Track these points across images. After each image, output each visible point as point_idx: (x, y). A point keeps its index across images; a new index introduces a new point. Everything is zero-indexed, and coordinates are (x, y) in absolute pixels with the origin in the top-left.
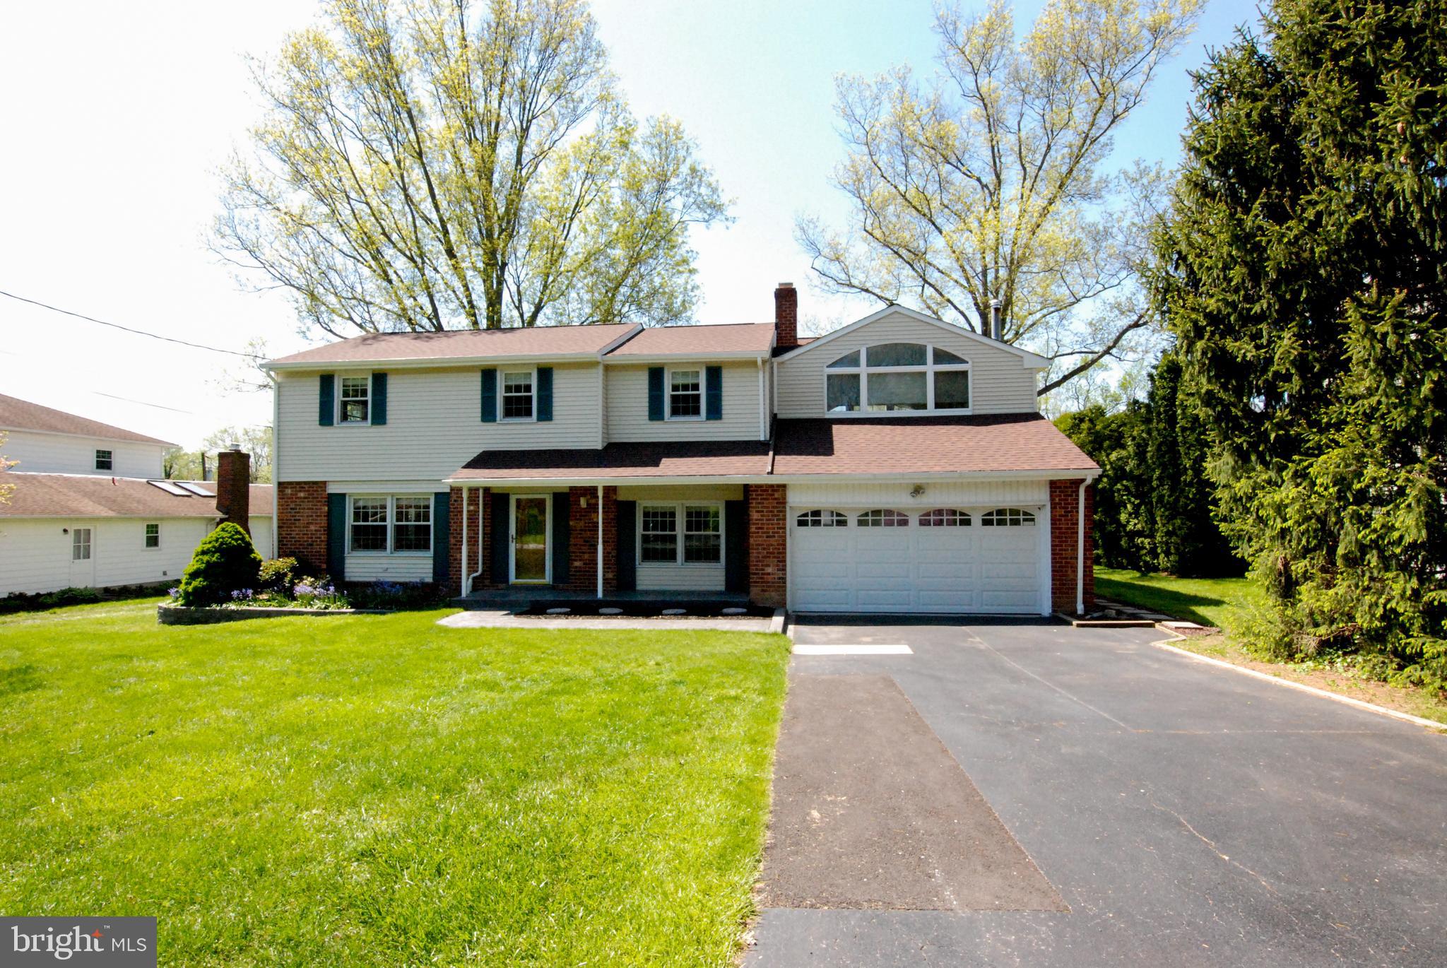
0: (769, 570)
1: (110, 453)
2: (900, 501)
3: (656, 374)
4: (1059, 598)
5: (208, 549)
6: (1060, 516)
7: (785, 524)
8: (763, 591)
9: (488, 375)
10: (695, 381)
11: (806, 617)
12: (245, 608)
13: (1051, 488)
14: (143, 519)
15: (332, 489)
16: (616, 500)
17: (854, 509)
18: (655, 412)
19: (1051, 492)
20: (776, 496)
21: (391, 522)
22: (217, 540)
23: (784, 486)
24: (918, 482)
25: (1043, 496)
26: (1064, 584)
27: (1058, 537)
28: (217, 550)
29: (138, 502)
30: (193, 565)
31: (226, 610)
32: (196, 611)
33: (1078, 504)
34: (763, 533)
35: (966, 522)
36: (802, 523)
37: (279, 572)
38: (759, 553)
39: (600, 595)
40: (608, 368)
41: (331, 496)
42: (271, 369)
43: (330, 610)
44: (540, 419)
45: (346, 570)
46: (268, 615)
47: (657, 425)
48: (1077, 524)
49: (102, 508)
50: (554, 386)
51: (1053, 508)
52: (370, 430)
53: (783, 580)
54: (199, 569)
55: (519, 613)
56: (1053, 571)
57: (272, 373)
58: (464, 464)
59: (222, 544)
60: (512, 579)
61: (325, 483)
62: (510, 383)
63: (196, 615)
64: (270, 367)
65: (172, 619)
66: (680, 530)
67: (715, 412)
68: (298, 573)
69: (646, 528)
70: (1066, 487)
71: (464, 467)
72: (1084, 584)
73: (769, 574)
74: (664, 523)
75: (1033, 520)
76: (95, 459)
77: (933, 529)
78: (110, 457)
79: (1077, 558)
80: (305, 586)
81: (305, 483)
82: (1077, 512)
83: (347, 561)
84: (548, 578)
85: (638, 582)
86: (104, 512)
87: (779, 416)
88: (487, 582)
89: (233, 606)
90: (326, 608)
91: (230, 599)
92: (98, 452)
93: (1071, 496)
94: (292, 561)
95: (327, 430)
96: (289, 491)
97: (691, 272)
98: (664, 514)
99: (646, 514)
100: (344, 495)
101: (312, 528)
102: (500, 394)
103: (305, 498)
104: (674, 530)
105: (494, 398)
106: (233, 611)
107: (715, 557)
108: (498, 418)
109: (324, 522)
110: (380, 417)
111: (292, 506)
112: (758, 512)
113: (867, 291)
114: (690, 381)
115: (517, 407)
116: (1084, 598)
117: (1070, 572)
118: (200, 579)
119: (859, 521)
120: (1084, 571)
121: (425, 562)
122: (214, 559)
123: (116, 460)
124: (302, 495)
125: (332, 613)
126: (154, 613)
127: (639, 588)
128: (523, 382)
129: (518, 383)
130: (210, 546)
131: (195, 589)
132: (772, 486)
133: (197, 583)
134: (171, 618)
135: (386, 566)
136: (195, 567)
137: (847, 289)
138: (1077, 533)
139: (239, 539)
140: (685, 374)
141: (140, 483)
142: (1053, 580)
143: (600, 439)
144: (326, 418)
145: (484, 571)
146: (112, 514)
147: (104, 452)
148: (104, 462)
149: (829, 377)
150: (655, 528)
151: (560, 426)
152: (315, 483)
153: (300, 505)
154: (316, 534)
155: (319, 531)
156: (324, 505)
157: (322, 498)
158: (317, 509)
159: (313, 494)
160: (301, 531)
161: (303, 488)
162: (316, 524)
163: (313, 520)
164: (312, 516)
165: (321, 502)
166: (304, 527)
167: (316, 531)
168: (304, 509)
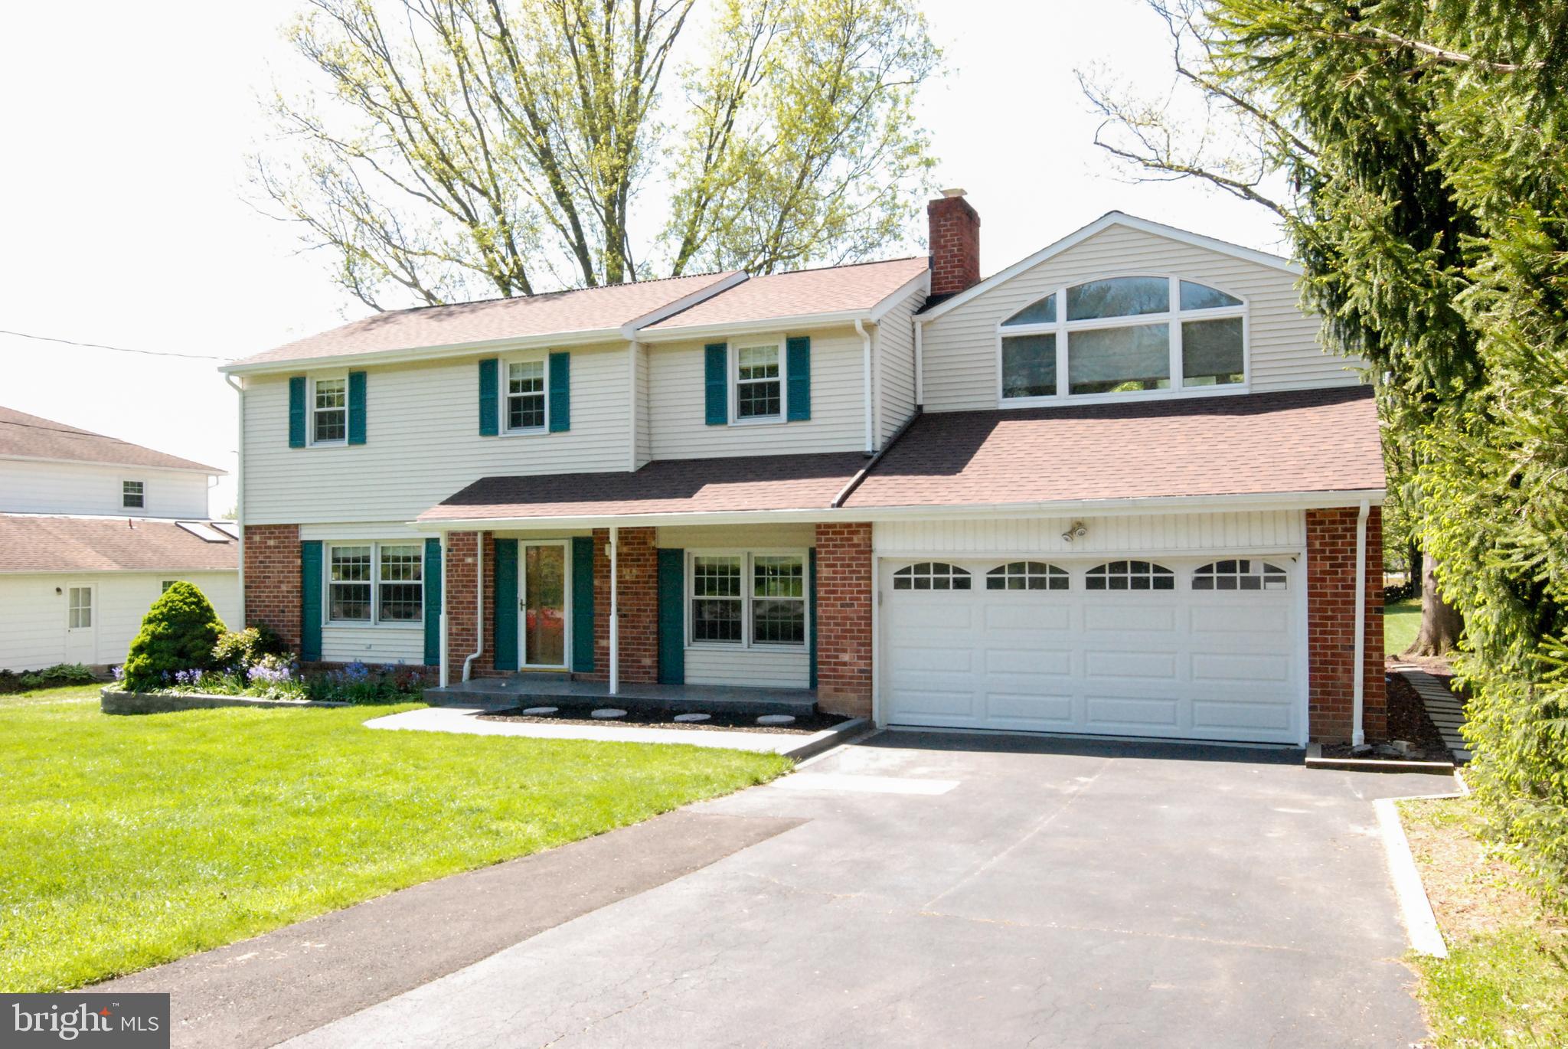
0: (845, 657)
1: (140, 484)
2: (1048, 548)
3: (716, 354)
4: (1320, 716)
5: (155, 616)
6: (1323, 572)
7: (870, 585)
8: (836, 690)
9: (488, 368)
10: (772, 362)
11: (903, 733)
12: (190, 694)
13: (1308, 523)
14: (158, 575)
15: (306, 535)
16: (654, 548)
17: (981, 562)
18: (715, 413)
19: (1309, 530)
20: (856, 540)
21: (375, 580)
22: (165, 605)
23: (868, 526)
24: (1079, 515)
25: (1294, 539)
26: (1329, 694)
27: (1319, 610)
28: (165, 617)
29: (155, 551)
30: (140, 634)
31: (166, 697)
32: (137, 697)
33: (1354, 551)
34: (836, 599)
35: (1165, 583)
36: (901, 584)
37: (237, 648)
38: (831, 631)
39: (613, 689)
40: (648, 349)
41: (306, 544)
42: (231, 373)
43: (282, 700)
44: (554, 429)
45: (324, 647)
46: (212, 704)
47: (717, 431)
48: (1353, 587)
49: (105, 559)
50: (572, 380)
51: (1311, 559)
52: (349, 452)
53: (868, 674)
54: (143, 642)
55: (489, 714)
56: (1311, 670)
57: (235, 379)
58: (444, 498)
59: (171, 609)
60: (522, 663)
61: (297, 526)
62: (515, 379)
63: (138, 703)
64: (230, 371)
65: (113, 708)
66: (747, 593)
67: (800, 409)
68: (261, 648)
69: (699, 590)
70: (1333, 522)
71: (443, 503)
72: (1365, 695)
73: (845, 664)
74: (723, 582)
75: (1283, 579)
76: (122, 494)
77: (1108, 595)
78: (141, 491)
79: (1352, 648)
80: (264, 669)
81: (276, 527)
82: (1354, 566)
83: (325, 634)
84: (567, 665)
85: (687, 673)
86: (107, 565)
87: (926, 410)
88: (490, 667)
89: (175, 692)
90: (277, 698)
91: (174, 682)
92: (126, 483)
93: (1345, 537)
94: (254, 633)
95: (298, 454)
96: (257, 538)
97: (929, 163)
98: (724, 570)
99: (699, 570)
100: (319, 543)
101: (284, 588)
102: (504, 394)
103: (275, 547)
104: (739, 594)
105: (495, 400)
106: (174, 699)
107: (798, 636)
108: (500, 430)
109: (296, 578)
110: (358, 436)
111: (261, 558)
112: (827, 566)
113: (1200, 173)
114: (764, 362)
115: (525, 414)
116: (1365, 718)
117: (1340, 674)
118: (145, 655)
119: (989, 580)
120: (1365, 671)
121: (412, 636)
122: (160, 629)
123: (148, 495)
124: (271, 543)
125: (282, 705)
126: (98, 700)
127: (688, 681)
128: (532, 377)
129: (526, 378)
130: (157, 612)
131: (137, 668)
132: (849, 525)
133: (142, 660)
134: (115, 706)
135: (369, 642)
136: (142, 639)
137: (1160, 173)
138: (1353, 603)
139: (193, 603)
140: (759, 351)
141: (165, 525)
142: (1311, 685)
143: (631, 456)
144: (296, 438)
145: (485, 651)
146: (115, 567)
147: (133, 484)
148: (134, 498)
149: (1007, 342)
150: (711, 589)
151: (579, 439)
152: (287, 526)
153: (270, 557)
154: (287, 597)
155: (292, 592)
156: (297, 557)
157: (295, 547)
158: (289, 562)
159: (284, 542)
160: (271, 592)
161: (272, 533)
162: (288, 582)
163: (285, 577)
164: (282, 572)
165: (293, 552)
166: (275, 587)
167: (288, 592)
168: (274, 562)
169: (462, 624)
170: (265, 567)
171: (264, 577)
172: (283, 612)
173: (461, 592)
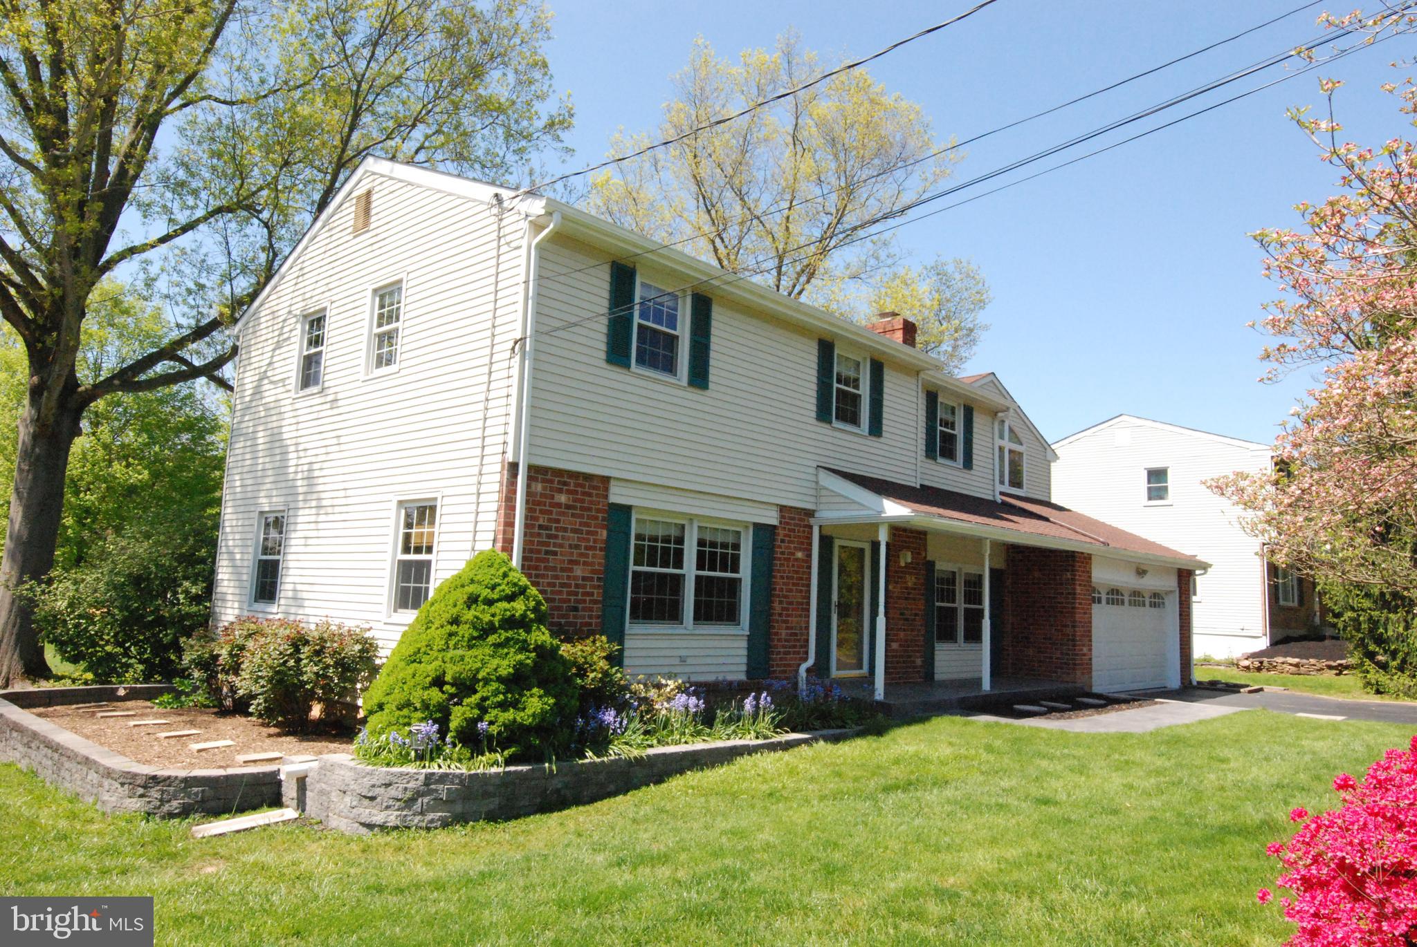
7: (1090, 600)
9: (825, 348)
10: (951, 419)
15: (618, 495)
16: (924, 559)
18: (930, 449)
20: (1088, 568)
21: (690, 570)
23: (1090, 559)
38: (1080, 631)
41: (610, 508)
44: (870, 432)
45: (626, 663)
50: (884, 390)
52: (685, 395)
53: (1090, 660)
60: (834, 670)
61: (606, 480)
69: (937, 598)
74: (948, 592)
81: (570, 474)
83: (627, 643)
84: (866, 669)
85: (936, 670)
95: (619, 375)
96: (538, 488)
98: (947, 582)
99: (937, 581)
100: (632, 510)
101: (578, 571)
102: (835, 382)
103: (568, 507)
105: (830, 386)
108: (833, 419)
109: (599, 560)
110: (699, 376)
111: (543, 521)
112: (1079, 585)
114: (949, 417)
121: (736, 644)
124: (563, 498)
127: (937, 677)
135: (683, 653)
140: (946, 407)
143: (917, 474)
150: (942, 598)
151: (886, 448)
152: (588, 477)
153: (558, 521)
154: (584, 586)
155: (591, 579)
156: (603, 527)
157: (598, 511)
158: (588, 533)
159: (582, 501)
160: (557, 577)
161: (565, 484)
162: (585, 563)
163: (581, 555)
164: (577, 547)
165: (596, 518)
166: (562, 570)
167: (584, 579)
168: (565, 530)
169: (792, 628)
170: (549, 536)
171: (547, 552)
172: (576, 609)
173: (791, 591)
